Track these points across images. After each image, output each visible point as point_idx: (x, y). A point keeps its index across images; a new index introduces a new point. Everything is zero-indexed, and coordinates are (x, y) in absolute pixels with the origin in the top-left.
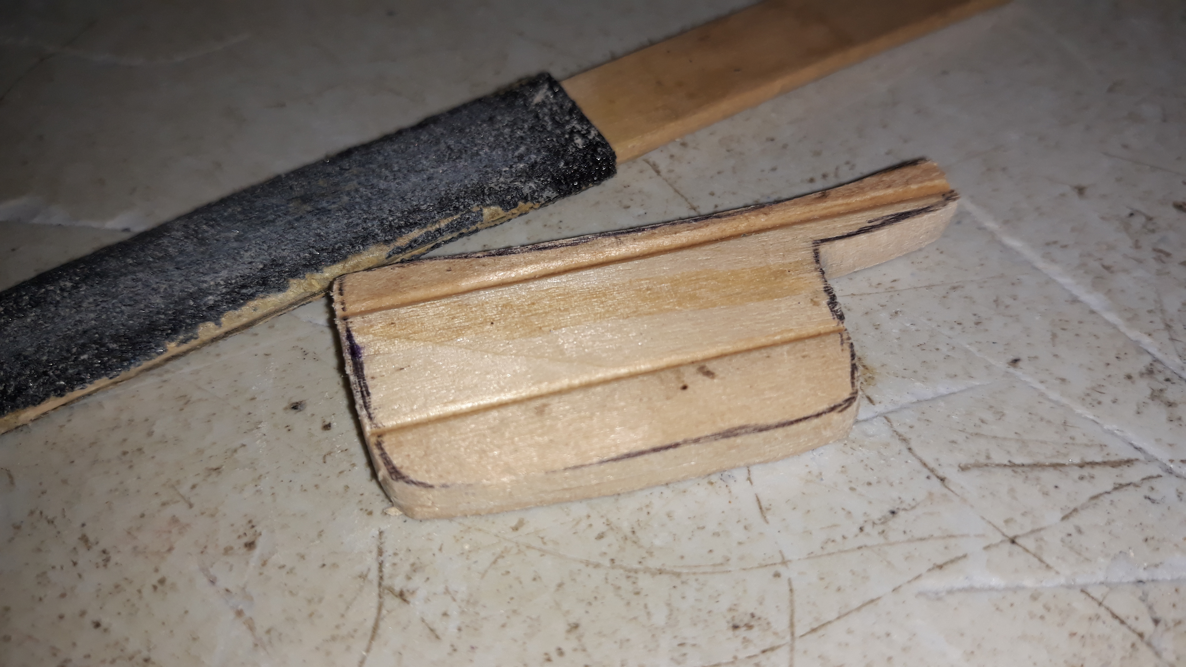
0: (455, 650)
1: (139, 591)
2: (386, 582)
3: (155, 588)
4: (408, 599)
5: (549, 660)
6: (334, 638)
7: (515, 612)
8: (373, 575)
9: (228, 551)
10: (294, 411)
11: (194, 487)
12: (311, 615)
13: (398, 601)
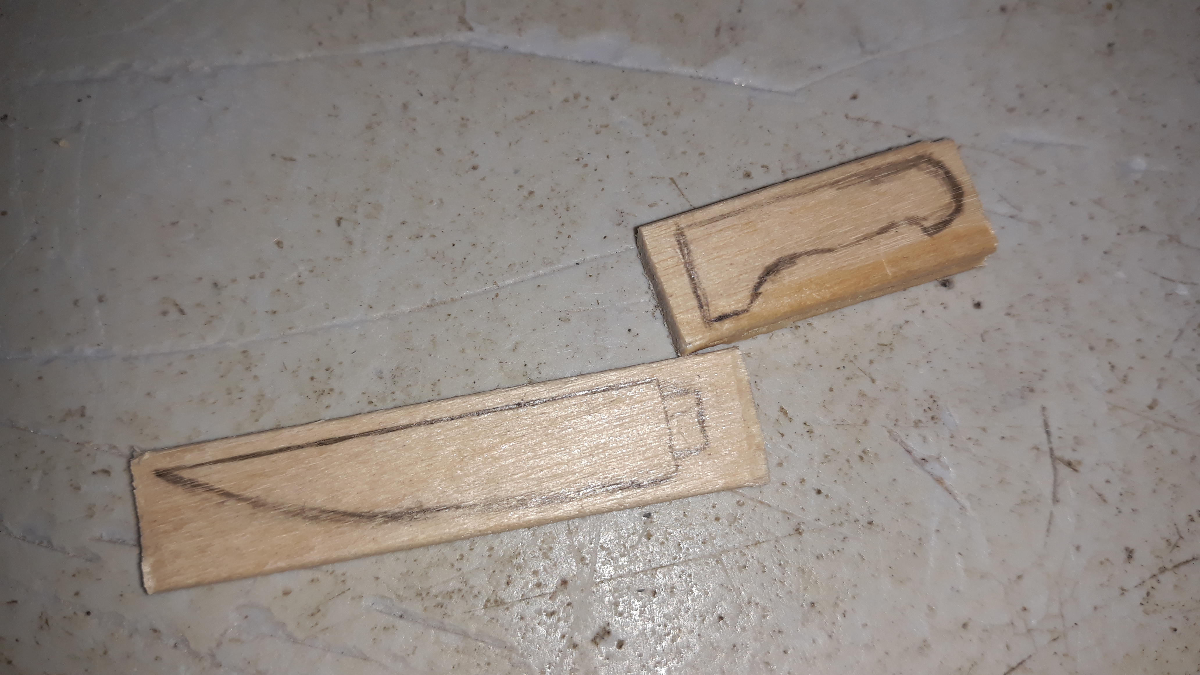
0: (1120, 512)
1: (848, 461)
2: (1058, 453)
3: (861, 458)
4: (1076, 468)
5: (1192, 520)
6: (1023, 502)
7: (1161, 479)
8: (1045, 448)
9: (917, 424)
10: (943, 288)
11: (871, 362)
12: (1001, 482)
13: (1069, 470)
